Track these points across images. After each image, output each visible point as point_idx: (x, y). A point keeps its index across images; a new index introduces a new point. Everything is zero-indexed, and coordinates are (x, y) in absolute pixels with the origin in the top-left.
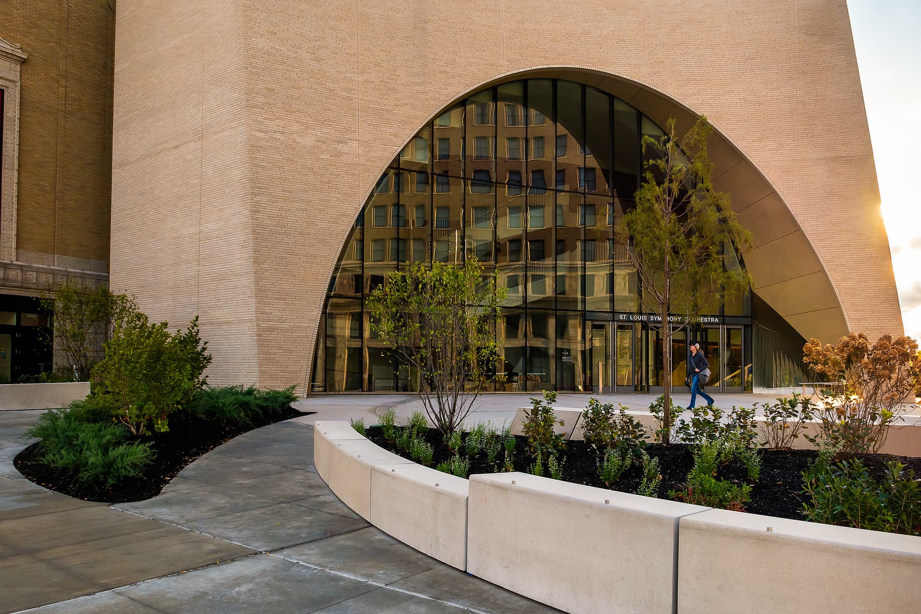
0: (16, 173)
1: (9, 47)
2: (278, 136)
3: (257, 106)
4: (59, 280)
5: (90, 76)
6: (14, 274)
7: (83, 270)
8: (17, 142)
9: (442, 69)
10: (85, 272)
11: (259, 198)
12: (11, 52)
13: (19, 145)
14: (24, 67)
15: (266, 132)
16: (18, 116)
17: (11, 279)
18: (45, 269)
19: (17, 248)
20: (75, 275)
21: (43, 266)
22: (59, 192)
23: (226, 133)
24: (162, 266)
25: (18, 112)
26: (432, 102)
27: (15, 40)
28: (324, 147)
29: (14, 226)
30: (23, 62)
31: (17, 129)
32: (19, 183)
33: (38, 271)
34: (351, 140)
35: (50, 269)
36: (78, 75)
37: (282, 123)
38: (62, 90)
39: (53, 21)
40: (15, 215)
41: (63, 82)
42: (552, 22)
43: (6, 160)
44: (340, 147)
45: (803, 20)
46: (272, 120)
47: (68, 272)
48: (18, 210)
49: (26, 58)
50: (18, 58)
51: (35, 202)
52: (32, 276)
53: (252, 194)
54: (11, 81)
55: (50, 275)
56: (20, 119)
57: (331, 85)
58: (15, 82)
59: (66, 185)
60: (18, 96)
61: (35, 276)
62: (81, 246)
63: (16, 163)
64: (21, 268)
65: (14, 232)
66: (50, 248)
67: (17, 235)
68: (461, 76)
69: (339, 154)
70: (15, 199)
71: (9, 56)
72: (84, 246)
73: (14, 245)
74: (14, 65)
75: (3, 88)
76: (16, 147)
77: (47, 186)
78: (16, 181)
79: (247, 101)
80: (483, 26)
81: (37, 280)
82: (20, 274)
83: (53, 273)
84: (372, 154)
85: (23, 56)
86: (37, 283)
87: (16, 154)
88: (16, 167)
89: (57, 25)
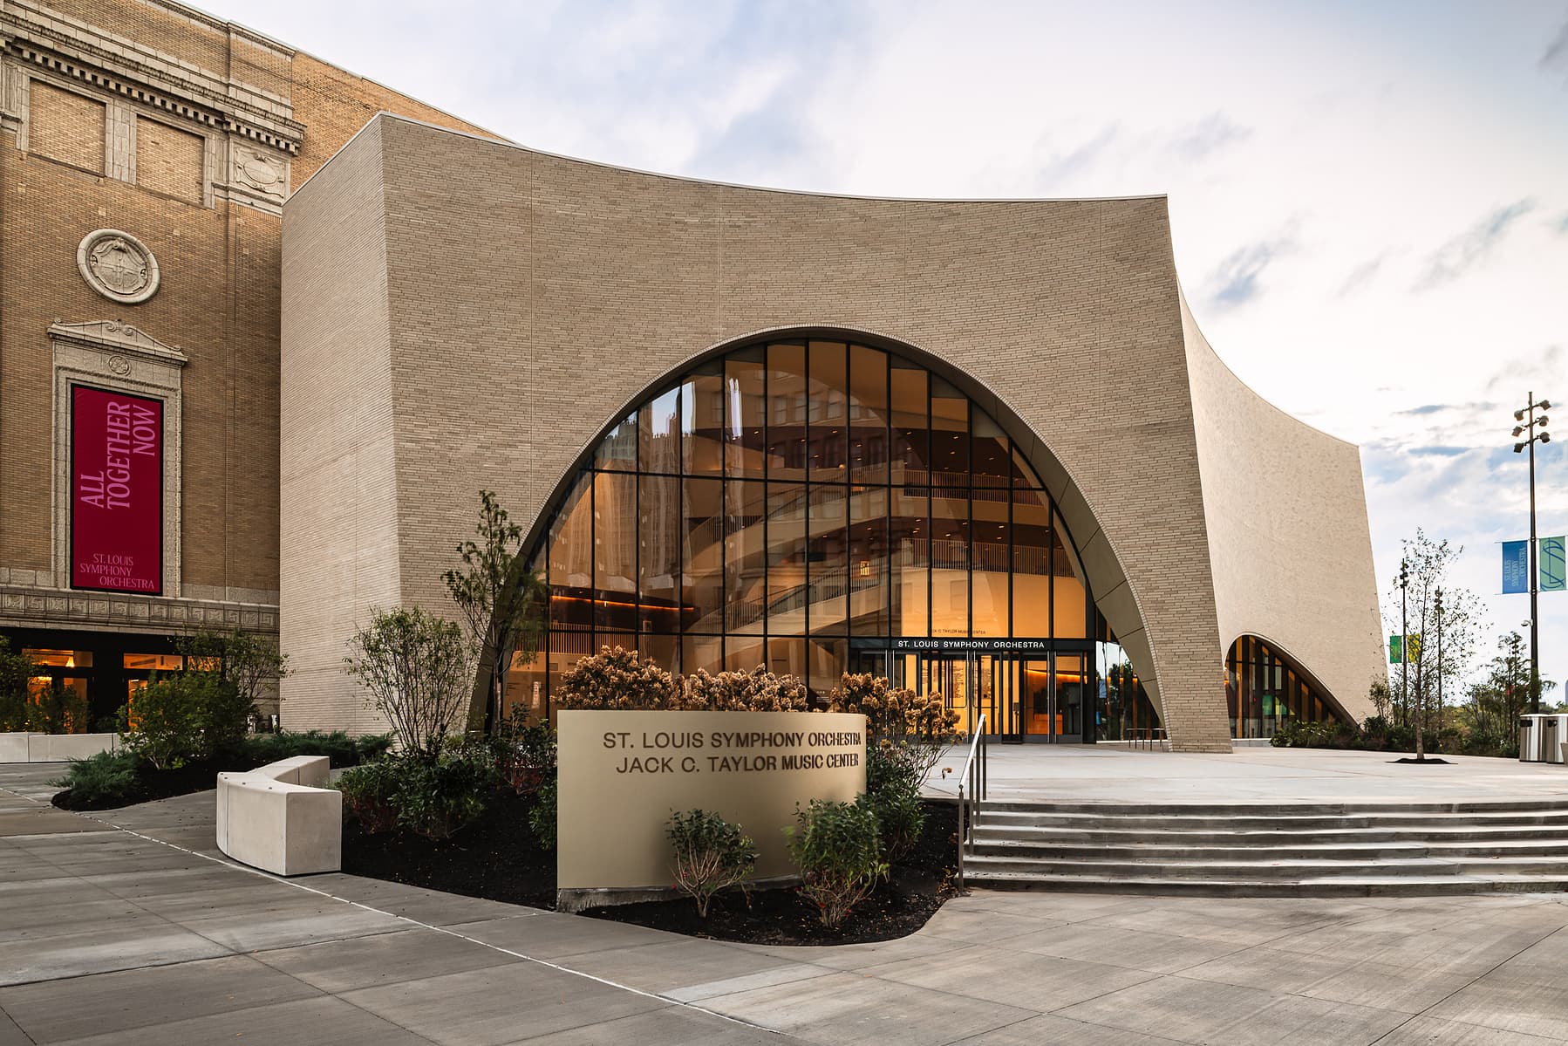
0: (179, 495)
1: (168, 351)
2: (432, 445)
3: (406, 413)
4: (229, 615)
5: (262, 372)
6: (177, 612)
7: (259, 603)
8: (179, 459)
9: (639, 344)
10: (261, 605)
11: (408, 519)
12: (169, 356)
13: (182, 462)
14: (185, 371)
15: (417, 442)
16: (179, 429)
17: (175, 618)
18: (215, 604)
19: (182, 582)
20: (250, 611)
21: (211, 601)
22: (229, 513)
23: (377, 445)
24: (324, 599)
25: (179, 425)
26: (625, 388)
27: (174, 340)
28: (488, 454)
29: (178, 556)
30: (184, 366)
31: (179, 444)
32: (182, 507)
33: (206, 607)
34: (521, 442)
35: (219, 604)
36: (248, 373)
37: (435, 430)
38: (230, 392)
39: (216, 312)
40: (179, 544)
41: (231, 383)
42: (784, 269)
43: (167, 481)
44: (507, 452)
45: (1112, 240)
46: (424, 427)
47: (241, 606)
48: (182, 537)
49: (186, 360)
50: (178, 363)
51: (201, 527)
52: (199, 614)
53: (399, 515)
54: (171, 389)
55: (220, 611)
56: (182, 433)
57: (497, 378)
58: (175, 390)
59: (237, 504)
60: (179, 406)
61: (202, 613)
62: (257, 575)
63: (179, 484)
64: (186, 604)
65: (178, 564)
66: (220, 580)
67: (182, 567)
68: (663, 351)
69: (507, 460)
70: (178, 525)
71: (169, 361)
72: (260, 575)
73: (179, 579)
74: (173, 370)
75: (162, 398)
76: (179, 465)
77: (215, 508)
78: (179, 504)
79: (394, 407)
80: (694, 284)
81: (204, 617)
82: (185, 611)
83: (224, 608)
84: (548, 457)
85: (183, 359)
86: (204, 622)
87: (179, 474)
88: (179, 489)
89: (223, 316)
